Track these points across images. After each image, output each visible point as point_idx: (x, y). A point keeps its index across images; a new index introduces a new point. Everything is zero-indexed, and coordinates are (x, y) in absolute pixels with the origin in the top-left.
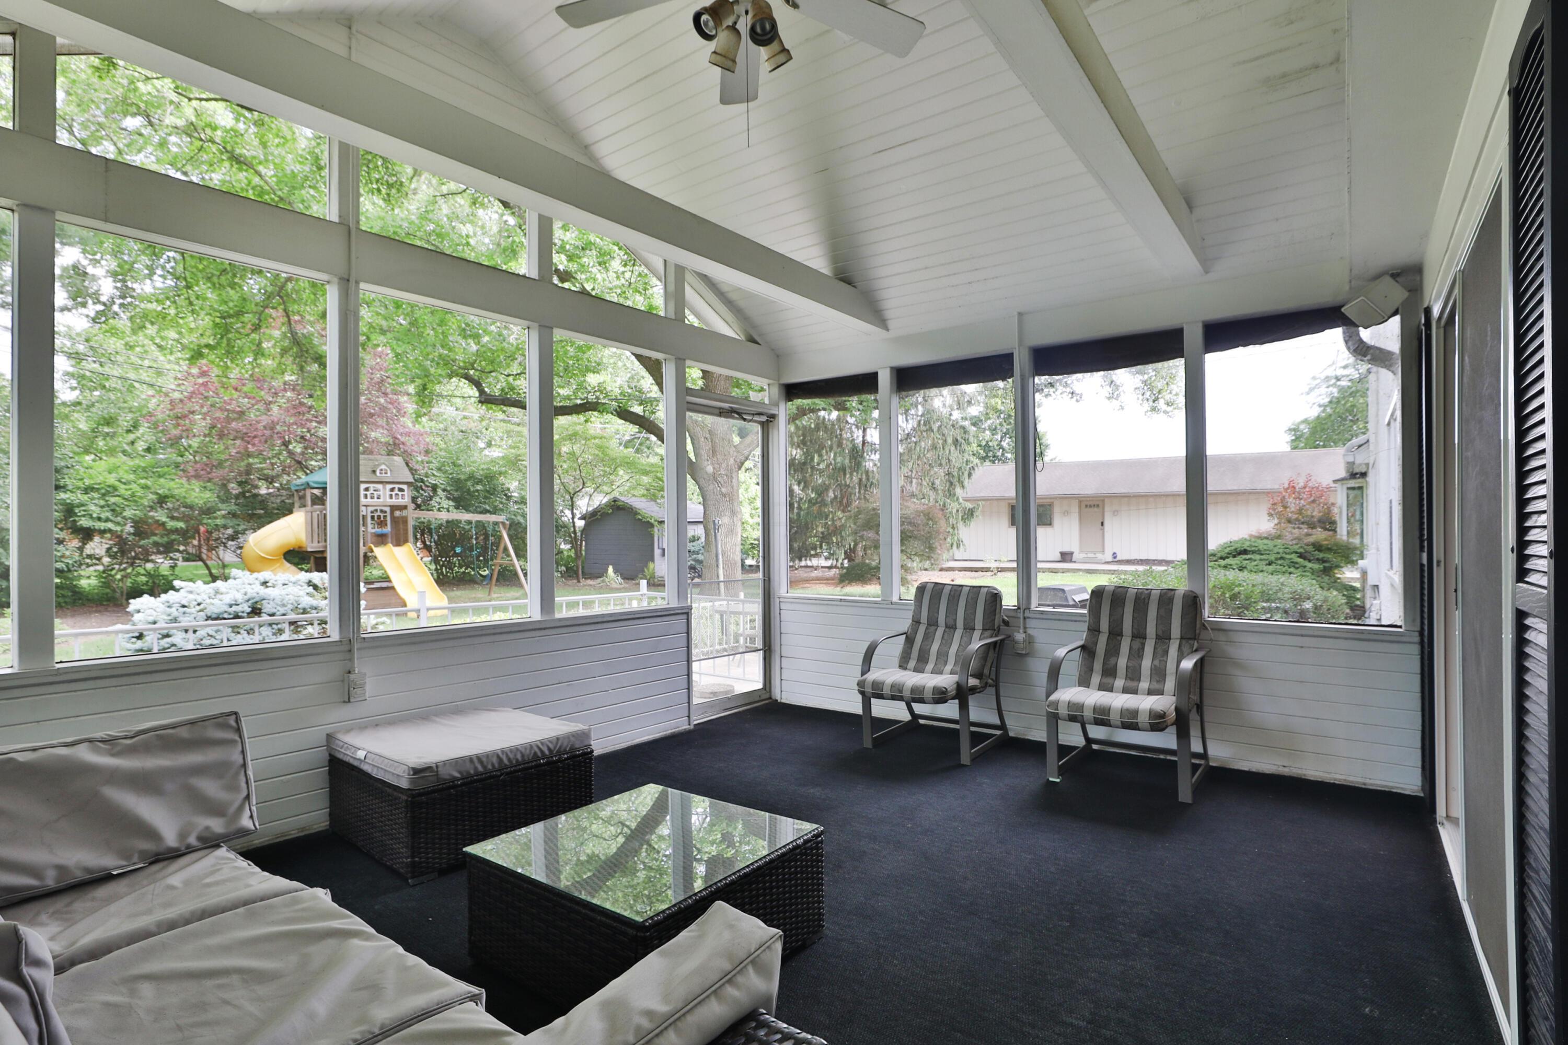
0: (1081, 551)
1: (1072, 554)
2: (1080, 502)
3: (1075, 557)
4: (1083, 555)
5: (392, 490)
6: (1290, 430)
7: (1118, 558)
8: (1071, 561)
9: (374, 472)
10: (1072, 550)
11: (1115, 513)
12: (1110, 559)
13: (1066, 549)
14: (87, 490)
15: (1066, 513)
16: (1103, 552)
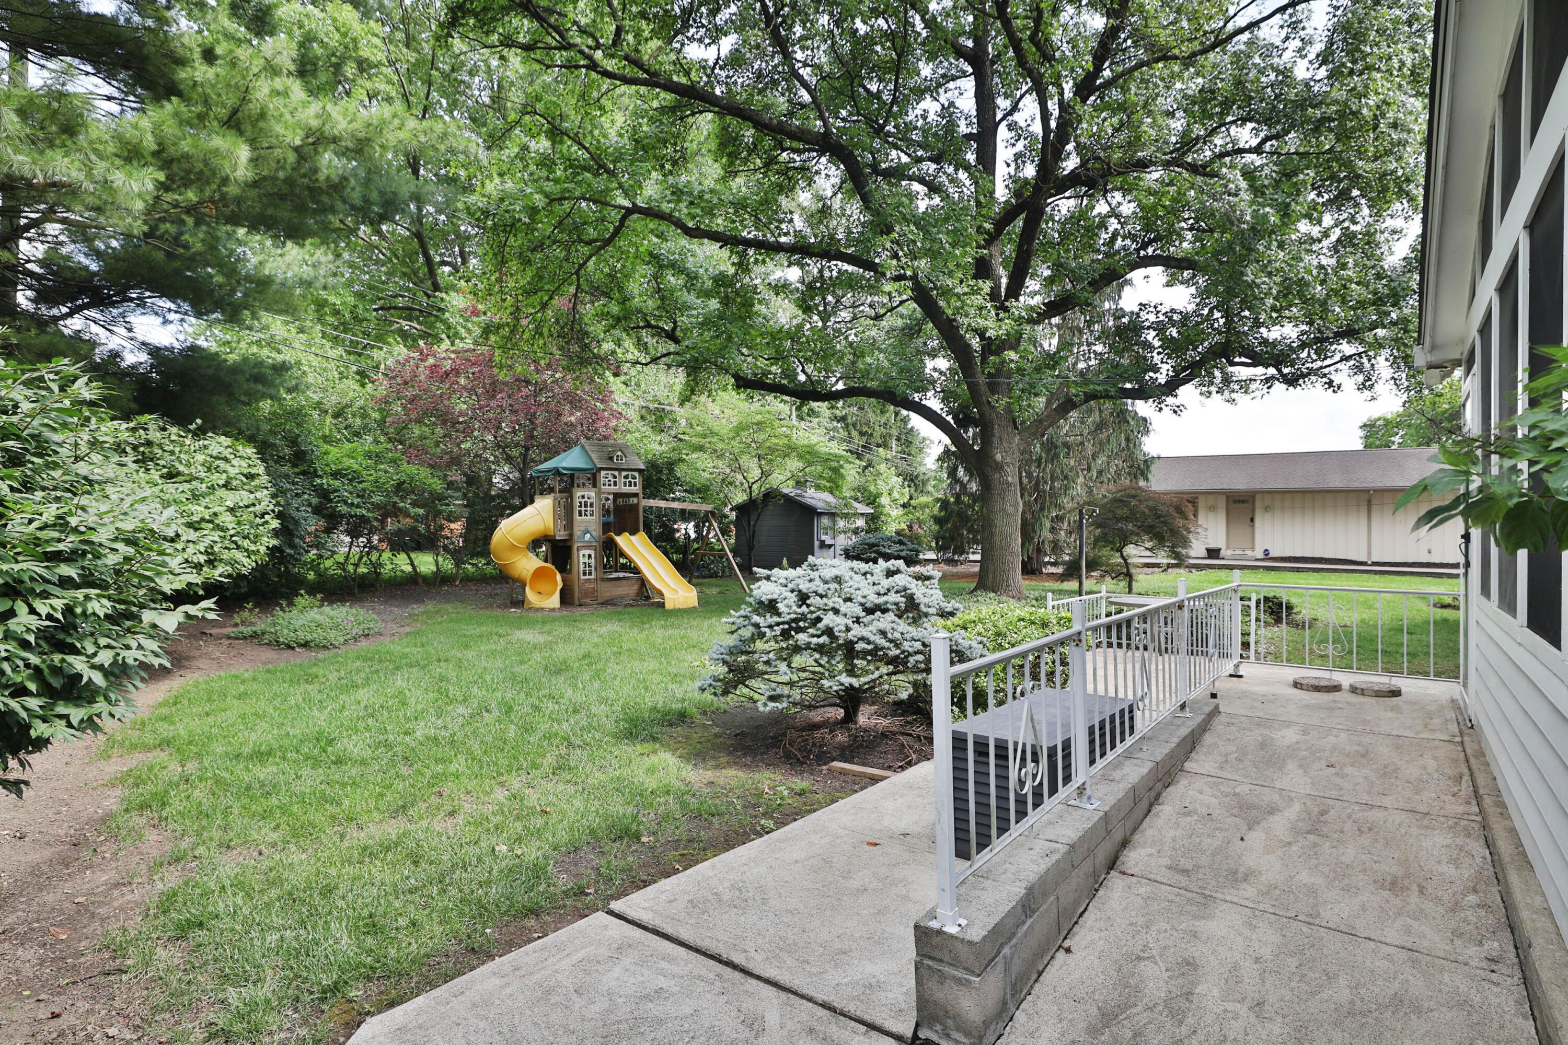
0: (1228, 548)
1: (1219, 550)
2: (1228, 497)
3: (1222, 553)
4: (1229, 552)
5: (626, 477)
6: (1365, 425)
7: (1271, 555)
8: (1218, 558)
9: (611, 459)
10: (1219, 546)
11: (1267, 509)
12: (1261, 556)
13: (1212, 546)
14: (336, 475)
15: (1212, 508)
16: (1253, 549)
